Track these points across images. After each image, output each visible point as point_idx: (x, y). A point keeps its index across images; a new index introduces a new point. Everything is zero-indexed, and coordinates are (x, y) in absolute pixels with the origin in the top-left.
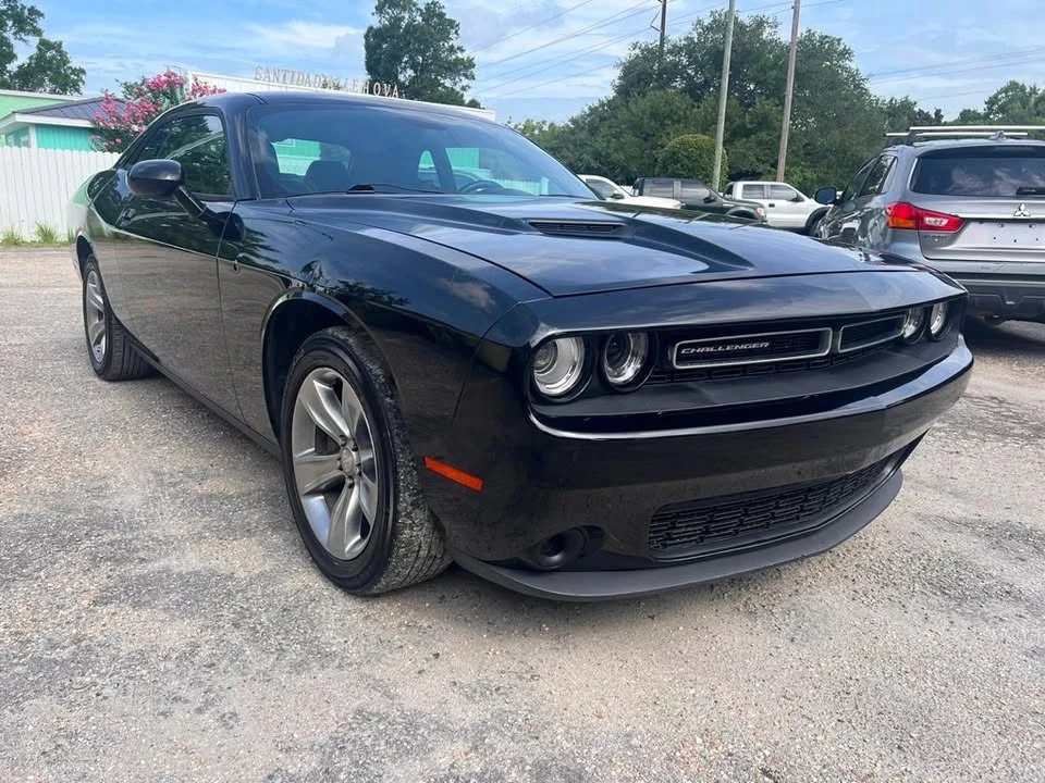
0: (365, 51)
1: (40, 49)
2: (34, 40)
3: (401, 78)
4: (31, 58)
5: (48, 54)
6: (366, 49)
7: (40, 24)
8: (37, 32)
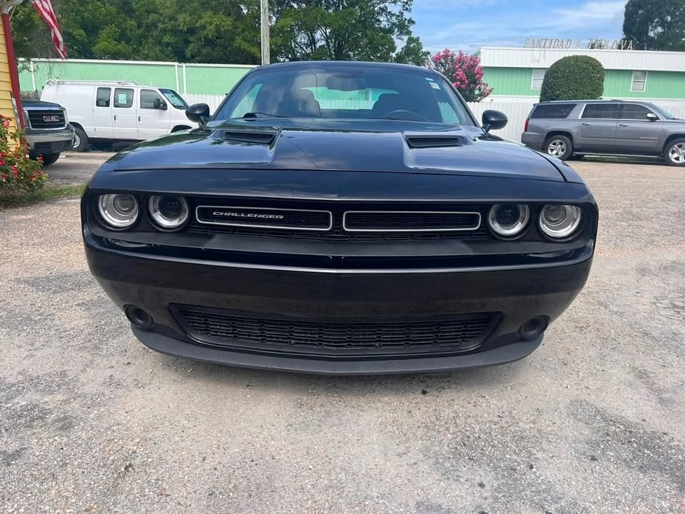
0: (624, 18)
1: (408, 43)
2: (406, 38)
3: (651, 34)
4: (403, 49)
5: (412, 45)
6: (625, 16)
7: (411, 28)
8: (409, 33)
